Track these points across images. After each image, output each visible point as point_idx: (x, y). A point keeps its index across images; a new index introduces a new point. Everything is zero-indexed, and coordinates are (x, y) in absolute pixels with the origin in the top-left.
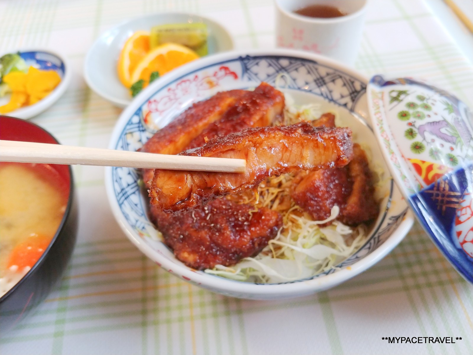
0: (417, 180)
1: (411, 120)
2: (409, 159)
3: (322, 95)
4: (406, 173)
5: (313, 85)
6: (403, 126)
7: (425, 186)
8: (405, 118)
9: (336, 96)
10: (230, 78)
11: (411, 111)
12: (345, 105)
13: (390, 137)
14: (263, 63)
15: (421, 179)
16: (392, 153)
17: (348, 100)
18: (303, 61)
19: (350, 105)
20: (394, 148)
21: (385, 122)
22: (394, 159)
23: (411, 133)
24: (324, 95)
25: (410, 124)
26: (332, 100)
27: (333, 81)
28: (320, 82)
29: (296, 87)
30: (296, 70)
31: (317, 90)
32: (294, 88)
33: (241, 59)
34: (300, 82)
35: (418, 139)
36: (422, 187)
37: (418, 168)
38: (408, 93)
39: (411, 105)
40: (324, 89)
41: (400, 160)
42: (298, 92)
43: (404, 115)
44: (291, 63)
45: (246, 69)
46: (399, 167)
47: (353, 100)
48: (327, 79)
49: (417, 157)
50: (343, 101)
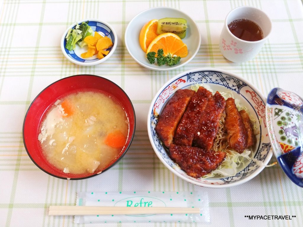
0: (281, 151)
1: (282, 126)
2: (279, 143)
3: (224, 85)
4: (277, 148)
5: (219, 81)
6: (278, 128)
7: (284, 153)
8: (280, 124)
9: (230, 86)
10: (182, 83)
11: (283, 122)
12: (235, 90)
13: (273, 132)
14: (197, 74)
15: (283, 151)
16: (273, 139)
17: (236, 87)
18: (215, 72)
19: (237, 90)
20: (274, 137)
21: (271, 125)
22: (274, 142)
23: (281, 132)
24: (225, 85)
25: (282, 128)
26: (229, 87)
27: (229, 80)
28: (223, 80)
29: (212, 82)
30: (212, 75)
31: (222, 83)
32: (211, 83)
33: (187, 75)
34: (214, 80)
35: (284, 135)
36: (283, 153)
37: (282, 146)
38: (283, 111)
39: (283, 118)
40: (225, 83)
41: (276, 142)
42: (213, 84)
43: (279, 123)
44: (209, 73)
45: (189, 78)
46: (275, 145)
47: (238, 88)
48: (226, 79)
49: (283, 142)
50: (234, 88)
